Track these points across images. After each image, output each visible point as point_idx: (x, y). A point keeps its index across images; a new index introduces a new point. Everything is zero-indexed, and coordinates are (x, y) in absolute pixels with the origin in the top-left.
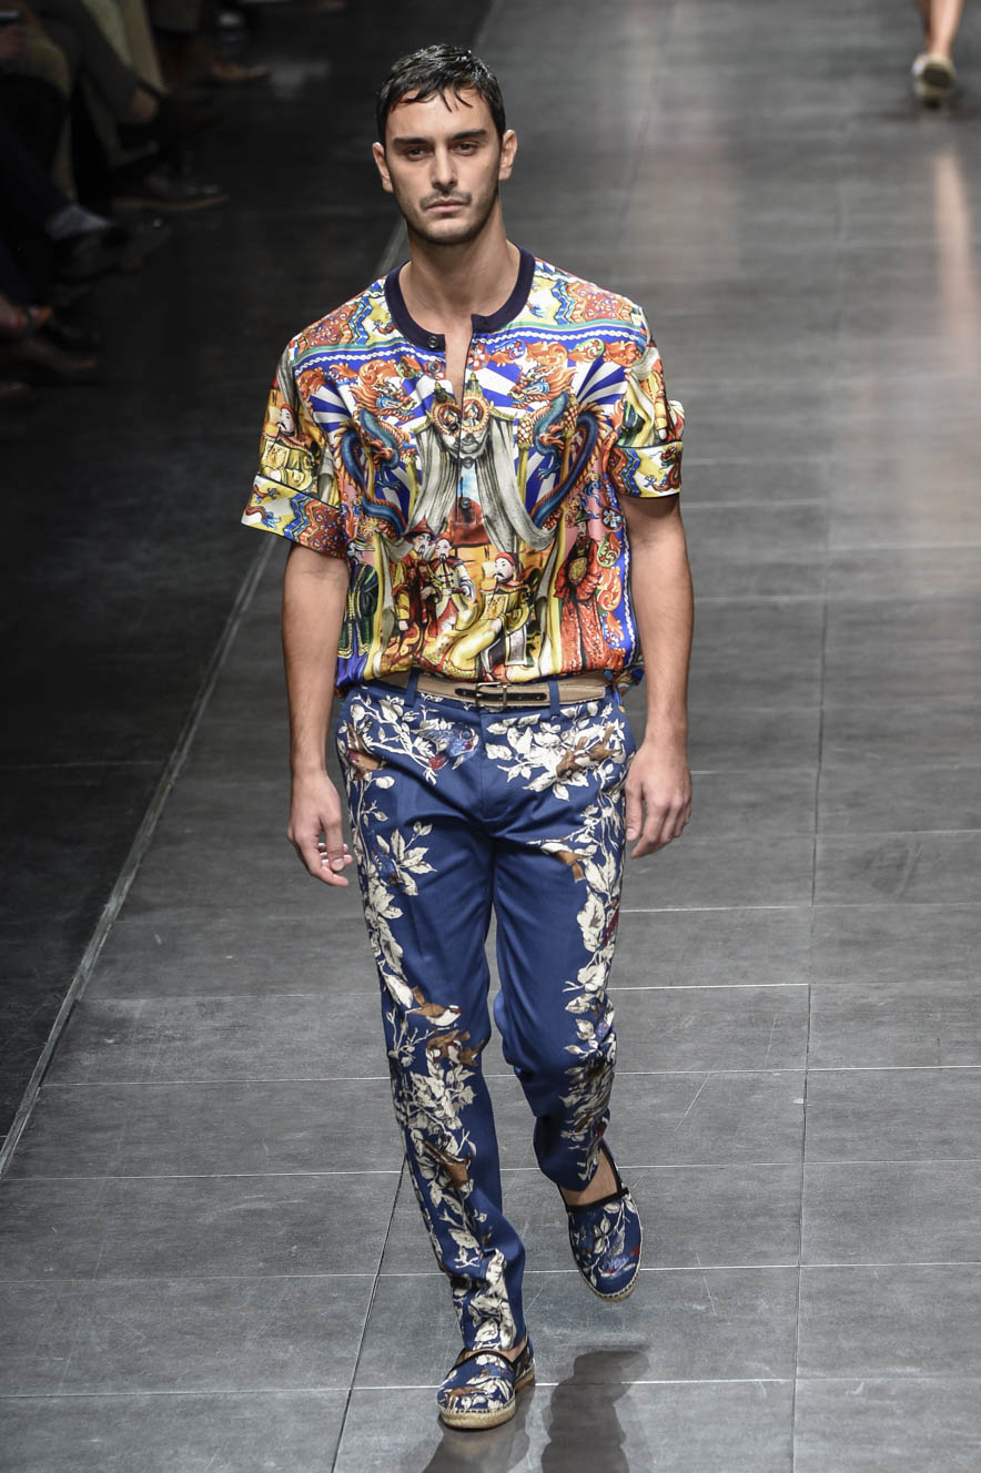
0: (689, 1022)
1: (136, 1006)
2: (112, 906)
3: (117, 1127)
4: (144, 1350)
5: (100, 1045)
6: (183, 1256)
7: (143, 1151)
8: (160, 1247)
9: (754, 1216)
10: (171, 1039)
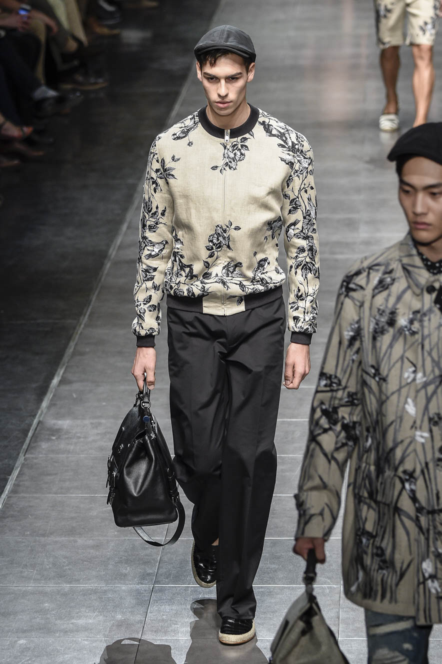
1: (65, 423)
2: (55, 381)
3: (56, 474)
4: (67, 567)
5: (49, 440)
6: (83, 529)
7: (67, 484)
8: (74, 525)
10: (79, 438)
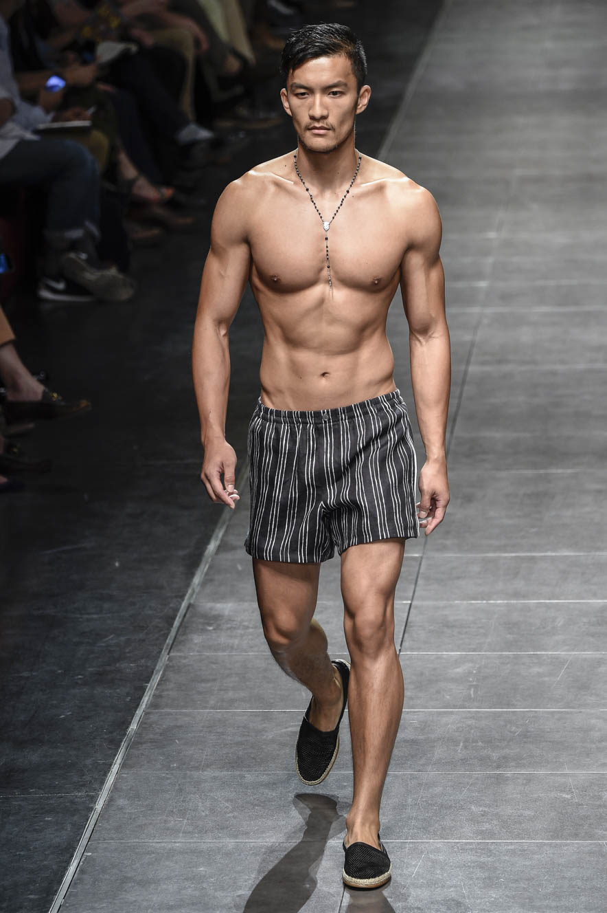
0: (560, 622)
1: (226, 607)
2: (212, 547)
3: (214, 680)
4: (230, 815)
5: (204, 631)
6: (253, 758)
7: (230, 694)
8: (240, 753)
9: (601, 741)
10: (247, 627)
